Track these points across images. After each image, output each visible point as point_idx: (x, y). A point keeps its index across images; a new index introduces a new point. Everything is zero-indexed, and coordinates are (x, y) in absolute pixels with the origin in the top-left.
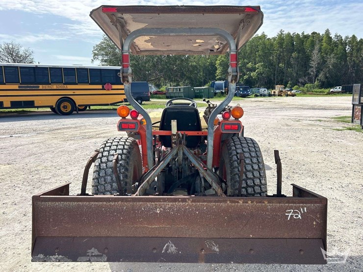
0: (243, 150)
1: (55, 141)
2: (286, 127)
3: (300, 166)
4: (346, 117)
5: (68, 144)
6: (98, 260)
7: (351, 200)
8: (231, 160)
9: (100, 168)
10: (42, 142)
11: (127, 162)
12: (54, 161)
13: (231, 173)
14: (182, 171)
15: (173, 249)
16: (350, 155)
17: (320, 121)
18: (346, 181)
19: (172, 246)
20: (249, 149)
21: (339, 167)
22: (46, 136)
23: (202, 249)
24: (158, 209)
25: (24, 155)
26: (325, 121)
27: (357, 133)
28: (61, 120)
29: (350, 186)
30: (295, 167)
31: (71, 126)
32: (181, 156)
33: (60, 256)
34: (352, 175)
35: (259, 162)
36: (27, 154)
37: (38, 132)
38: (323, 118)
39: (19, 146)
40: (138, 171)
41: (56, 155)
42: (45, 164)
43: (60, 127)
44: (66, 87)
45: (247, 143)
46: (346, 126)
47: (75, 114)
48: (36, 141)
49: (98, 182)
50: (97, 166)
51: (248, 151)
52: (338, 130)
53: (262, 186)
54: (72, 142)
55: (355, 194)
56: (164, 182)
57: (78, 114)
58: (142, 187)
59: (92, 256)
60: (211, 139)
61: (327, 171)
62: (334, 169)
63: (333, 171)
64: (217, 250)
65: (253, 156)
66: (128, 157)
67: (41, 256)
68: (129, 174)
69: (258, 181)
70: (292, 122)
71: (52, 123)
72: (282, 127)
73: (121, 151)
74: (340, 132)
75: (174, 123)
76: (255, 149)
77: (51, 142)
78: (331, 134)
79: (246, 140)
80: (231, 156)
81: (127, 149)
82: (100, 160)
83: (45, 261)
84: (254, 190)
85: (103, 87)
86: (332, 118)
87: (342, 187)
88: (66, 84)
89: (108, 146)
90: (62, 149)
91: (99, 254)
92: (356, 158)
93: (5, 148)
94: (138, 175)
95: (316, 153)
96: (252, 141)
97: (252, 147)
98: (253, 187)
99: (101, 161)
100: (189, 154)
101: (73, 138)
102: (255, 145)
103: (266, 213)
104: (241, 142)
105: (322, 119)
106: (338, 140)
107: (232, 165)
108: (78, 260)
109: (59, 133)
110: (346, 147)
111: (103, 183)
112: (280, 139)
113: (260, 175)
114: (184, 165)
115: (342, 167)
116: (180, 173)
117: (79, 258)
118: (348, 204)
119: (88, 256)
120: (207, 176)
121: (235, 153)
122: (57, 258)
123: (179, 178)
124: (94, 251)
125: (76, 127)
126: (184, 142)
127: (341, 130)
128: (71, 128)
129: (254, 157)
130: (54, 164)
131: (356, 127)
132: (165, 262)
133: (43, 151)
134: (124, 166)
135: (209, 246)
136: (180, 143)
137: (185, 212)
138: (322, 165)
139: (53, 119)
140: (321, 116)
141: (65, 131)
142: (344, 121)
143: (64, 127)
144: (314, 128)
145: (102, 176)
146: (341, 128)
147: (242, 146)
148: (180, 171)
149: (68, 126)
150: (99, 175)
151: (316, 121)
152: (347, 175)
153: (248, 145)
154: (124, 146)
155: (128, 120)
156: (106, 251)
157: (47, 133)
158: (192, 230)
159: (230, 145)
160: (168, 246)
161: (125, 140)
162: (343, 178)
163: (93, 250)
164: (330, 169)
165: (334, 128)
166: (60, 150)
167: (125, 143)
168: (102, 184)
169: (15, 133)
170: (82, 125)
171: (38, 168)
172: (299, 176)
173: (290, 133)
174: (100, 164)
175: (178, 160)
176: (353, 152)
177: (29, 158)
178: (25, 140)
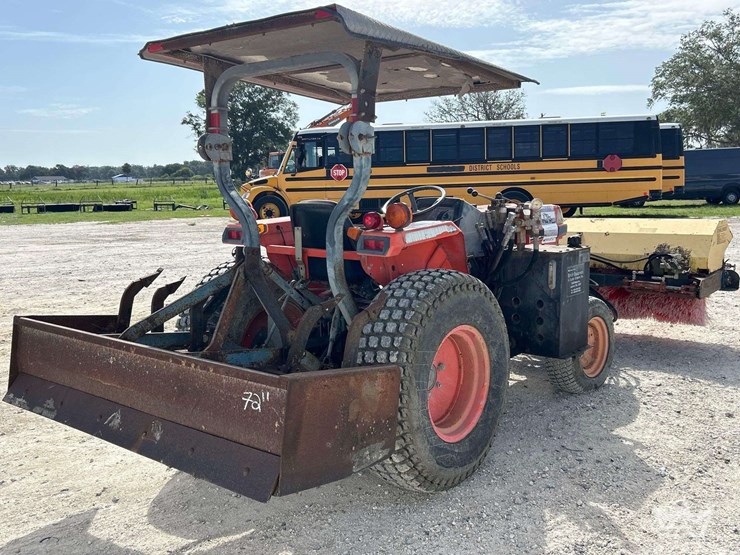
6: (48, 415)
15: (117, 422)
19: (118, 418)
23: (145, 432)
24: (111, 358)
33: (24, 401)
44: (516, 166)
59: (46, 408)
64: (158, 438)
75: (298, 233)
85: (600, 164)
88: (518, 159)
91: (53, 407)
103: (220, 391)
108: (34, 410)
117: (36, 408)
119: (43, 407)
122: (20, 402)
135: (154, 430)
156: (60, 406)
160: (114, 417)
163: (50, 401)
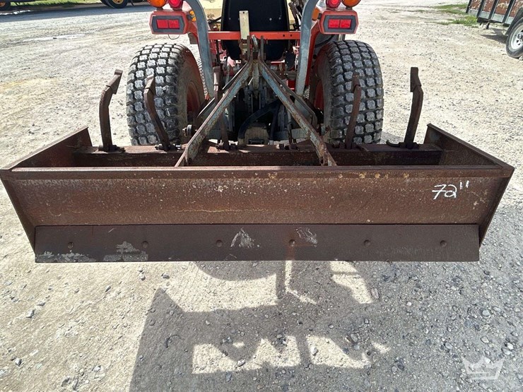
0: (353, 65)
1: (107, 45)
2: (381, 21)
3: (401, 76)
4: (452, 6)
5: (121, 48)
6: (135, 259)
7: (465, 123)
8: (333, 82)
9: (134, 98)
10: (91, 46)
11: (175, 88)
12: (105, 73)
13: (332, 104)
14: (258, 98)
15: (247, 241)
16: (459, 59)
17: (421, 11)
18: (457, 96)
19: (245, 237)
20: (363, 63)
21: (448, 76)
22: (96, 38)
23: (292, 241)
24: (220, 187)
25: (69, 65)
26: (427, 12)
27: (466, 27)
28: (113, 15)
29: (463, 102)
30: (394, 77)
31: (125, 23)
32: (256, 77)
33: (77, 255)
34: (464, 87)
35: (376, 85)
36: (73, 63)
37: (86, 32)
38: (425, 7)
39: (64, 51)
40: (197, 97)
41: (108, 63)
42: (94, 77)
43: (112, 25)
45: (361, 52)
46: (453, 18)
47: (130, 7)
48: (84, 45)
49: (135, 121)
50: (129, 95)
51: (362, 66)
52: (443, 24)
53: (377, 123)
54: (127, 45)
55: (470, 114)
56: (233, 114)
57: (133, 6)
58: (192, 143)
59: (125, 253)
60: (305, 47)
61: (434, 81)
62: (442, 79)
63: (441, 82)
64: (315, 242)
65: (369, 74)
66: (175, 79)
67: (49, 254)
68: (179, 107)
69: (373, 115)
70: (389, 14)
71: (103, 19)
72: (376, 21)
73: (163, 69)
74: (446, 26)
75: (244, 17)
76: (373, 63)
77: (101, 46)
78: (435, 29)
79: (358, 47)
80: (334, 76)
81: (172, 66)
82: (132, 84)
83: (56, 262)
84: (365, 129)
86: (436, 7)
87: (454, 105)
89: (142, 61)
90: (115, 55)
91: (135, 250)
92: (467, 63)
93: (46, 55)
94: (198, 101)
95: (419, 57)
96: (367, 47)
97: (368, 59)
98: (363, 125)
99: (134, 86)
100: (270, 78)
101: (128, 40)
102: (373, 56)
103: (400, 190)
104: (350, 50)
105: (423, 9)
106: (445, 38)
107: (334, 90)
108: (104, 259)
109: (111, 33)
110: (455, 47)
111: (143, 121)
112: (376, 38)
113: (377, 106)
114: (261, 89)
115: (451, 76)
116: (256, 101)
117: (106, 256)
118: (462, 130)
119: (119, 253)
120: (301, 121)
121: (342, 70)
122: (72, 257)
123: (256, 108)
124: (126, 246)
125: (131, 25)
126: (261, 54)
127: (447, 24)
128: (125, 25)
129: (371, 77)
130: (105, 77)
131: (465, 20)
132: (236, 260)
133: (92, 58)
134: (171, 95)
135: (302, 235)
136: (255, 57)
137: (265, 190)
138: (427, 73)
139: (104, 14)
140: (422, 5)
141: (119, 30)
142: (450, 12)
143: (116, 24)
144: (415, 22)
145: (140, 112)
146: (446, 21)
147: (352, 57)
148: (257, 97)
149: (122, 23)
150: (134, 109)
151: (416, 11)
152: (458, 87)
153: (362, 56)
154: (167, 61)
155: (167, 12)
156: (145, 246)
157: (97, 33)
158: (276, 215)
159: (332, 56)
160: (239, 237)
161: (169, 50)
162: (453, 92)
163: (124, 245)
164: (437, 80)
165: (438, 21)
166: (112, 56)
167: (169, 55)
168: (141, 124)
169: (59, 34)
170: (138, 21)
171: (86, 83)
172: (401, 89)
173: (387, 29)
174: (133, 92)
175: (252, 83)
176: (463, 55)
177: (75, 68)
178: (70, 43)
